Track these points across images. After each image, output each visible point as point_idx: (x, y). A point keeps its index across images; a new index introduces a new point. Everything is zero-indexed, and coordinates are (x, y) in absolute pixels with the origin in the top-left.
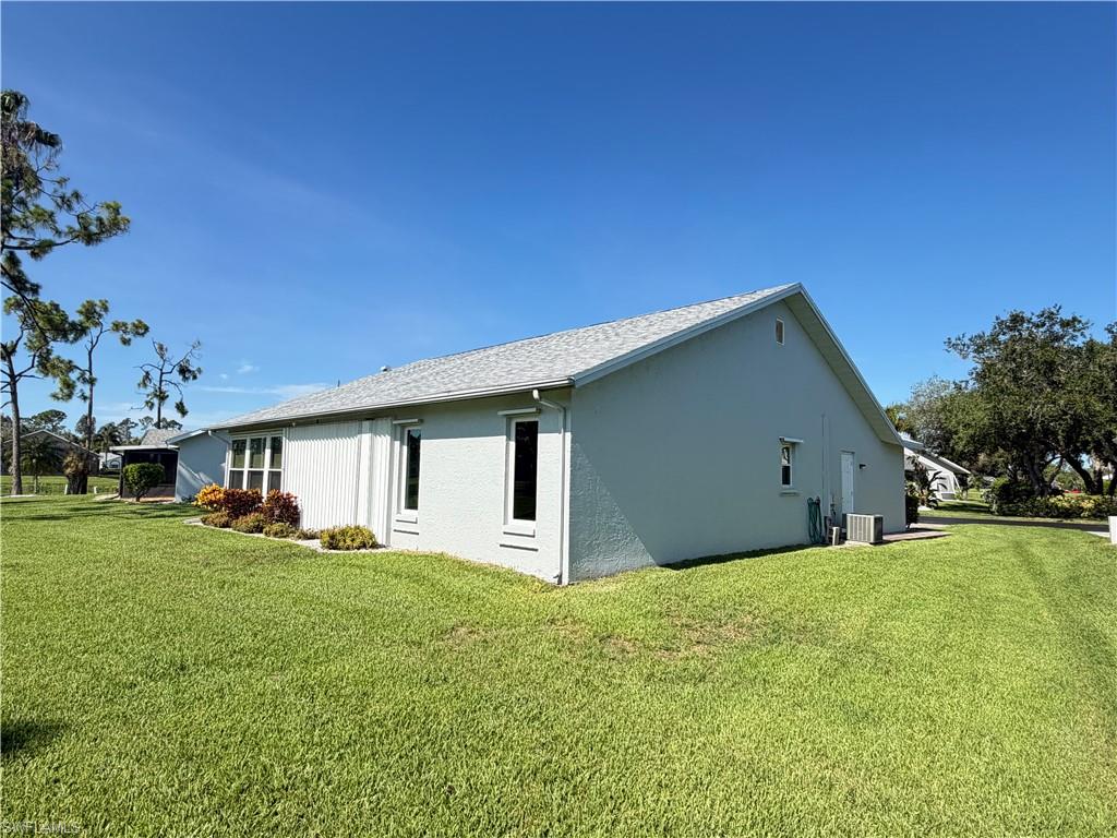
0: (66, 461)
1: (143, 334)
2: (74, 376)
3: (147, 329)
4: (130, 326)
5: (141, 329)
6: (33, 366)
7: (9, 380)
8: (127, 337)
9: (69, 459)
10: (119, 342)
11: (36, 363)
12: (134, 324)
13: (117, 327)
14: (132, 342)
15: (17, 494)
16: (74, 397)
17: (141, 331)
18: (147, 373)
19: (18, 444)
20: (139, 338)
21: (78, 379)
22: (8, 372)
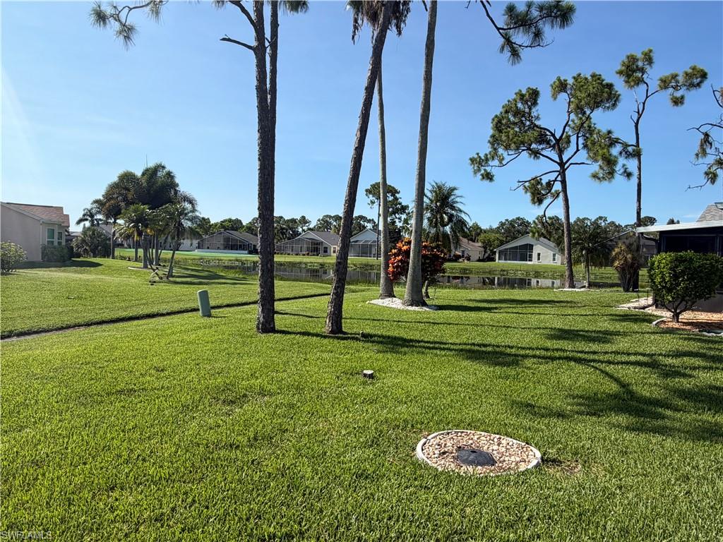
0: (614, 253)
1: (699, 85)
2: (615, 151)
3: (704, 76)
4: (681, 79)
5: (697, 78)
6: (578, 150)
7: (558, 168)
8: (678, 94)
9: (617, 250)
10: (670, 103)
11: (581, 146)
12: (687, 74)
13: (665, 84)
14: (686, 101)
15: (570, 287)
16: (616, 175)
17: (696, 81)
18: (707, 135)
19: (569, 235)
20: (694, 92)
21: (621, 153)
22: (558, 161)
